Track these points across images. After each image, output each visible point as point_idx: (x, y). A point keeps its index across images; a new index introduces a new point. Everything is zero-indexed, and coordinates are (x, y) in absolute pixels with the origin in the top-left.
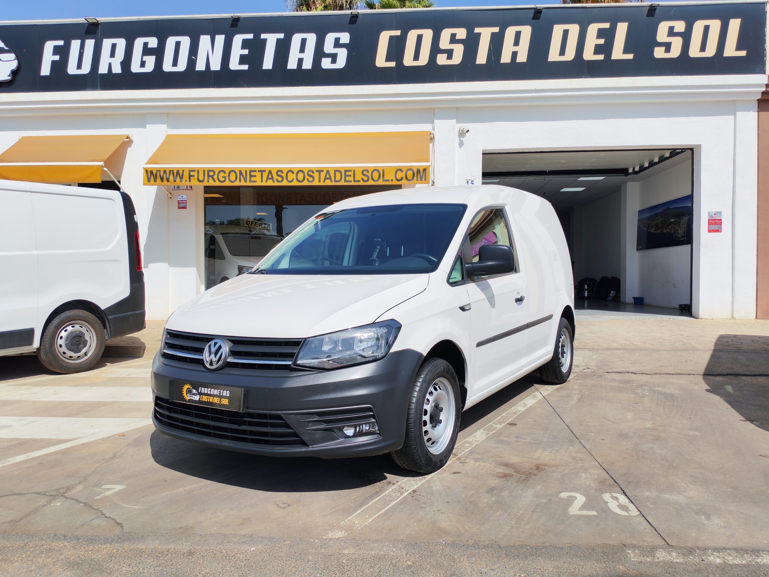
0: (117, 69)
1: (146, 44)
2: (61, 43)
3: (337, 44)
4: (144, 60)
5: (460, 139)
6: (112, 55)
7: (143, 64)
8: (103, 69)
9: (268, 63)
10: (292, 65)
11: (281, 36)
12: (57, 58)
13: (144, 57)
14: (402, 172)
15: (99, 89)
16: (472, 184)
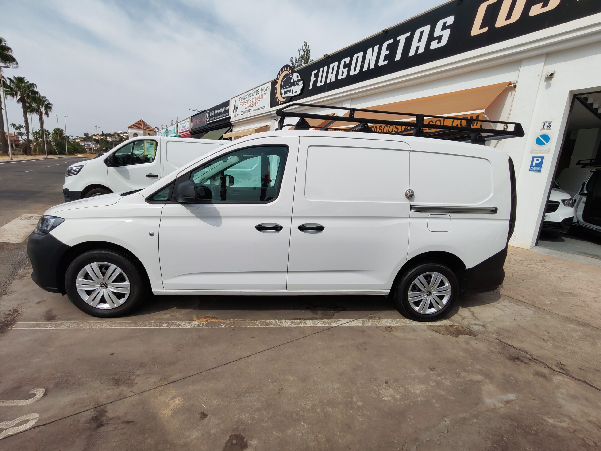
0: (333, 80)
1: (345, 62)
2: (316, 71)
3: (444, 27)
4: (343, 71)
6: (332, 73)
7: (342, 75)
8: (328, 81)
9: (398, 57)
10: (412, 53)
11: (408, 34)
12: (315, 79)
13: (344, 70)
15: (326, 91)
16: (549, 126)
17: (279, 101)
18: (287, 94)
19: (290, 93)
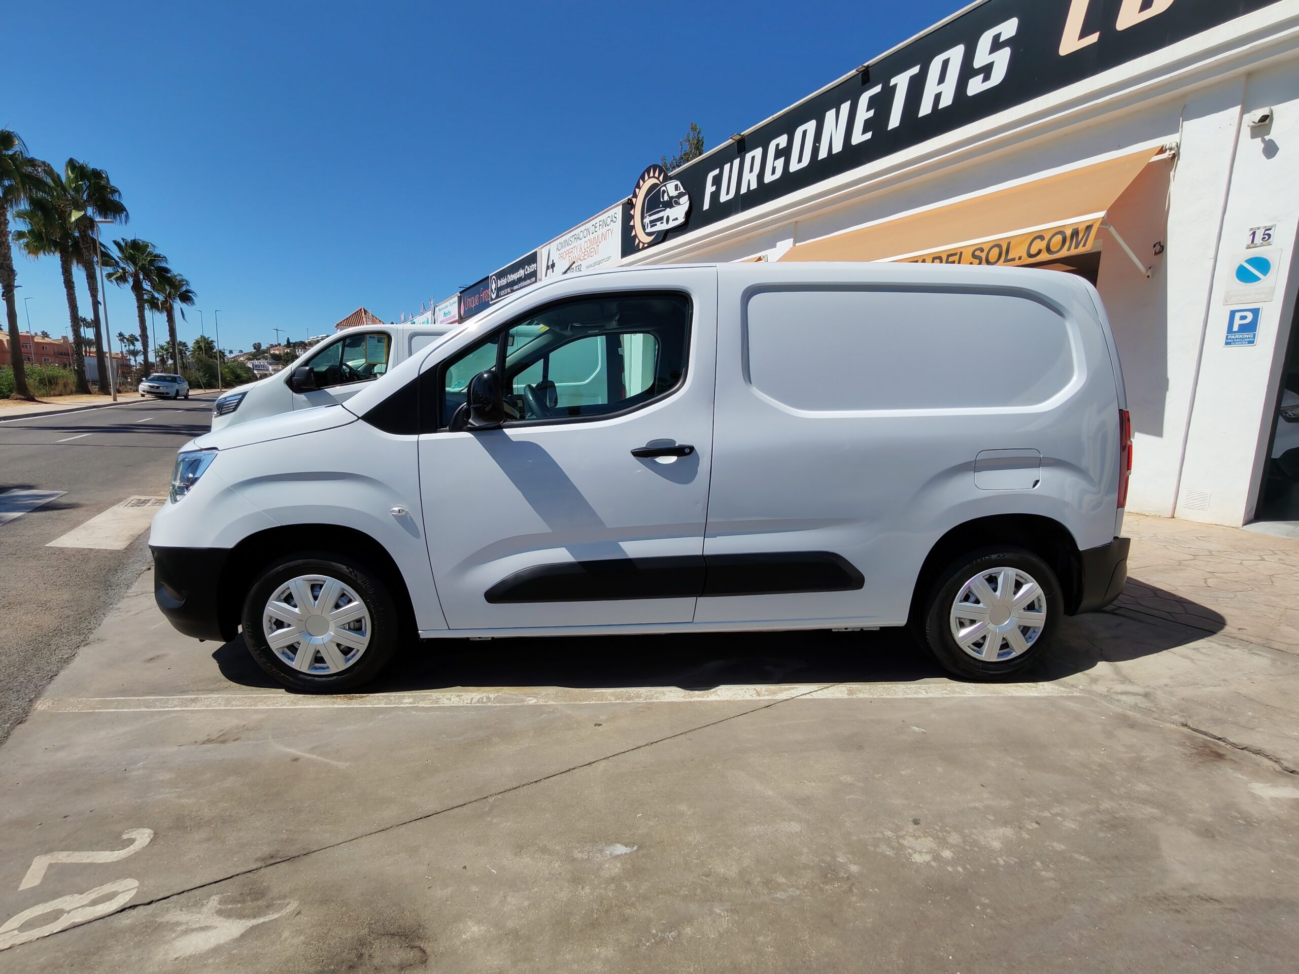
0: (754, 186)
1: (778, 145)
2: (717, 172)
3: (996, 45)
4: (774, 166)
6: (751, 171)
7: (773, 172)
8: (744, 190)
9: (894, 121)
10: (925, 109)
11: (915, 70)
12: (714, 188)
13: (775, 161)
14: (1042, 241)
15: (740, 210)
16: (1267, 236)
17: (640, 241)
18: (656, 225)
19: (662, 223)
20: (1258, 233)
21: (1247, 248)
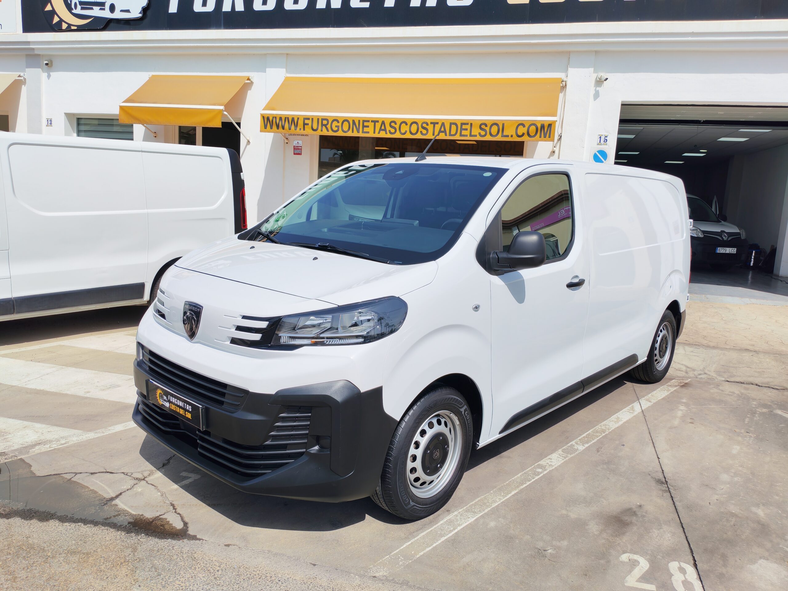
0: (239, 8)
5: (595, 90)
7: (264, 3)
8: (227, 7)
9: (390, 2)
10: (415, 2)
14: (524, 127)
15: (222, 27)
16: (606, 141)
17: (61, 21)
18: (92, 9)
19: (104, 9)
20: (602, 137)
21: (597, 145)
